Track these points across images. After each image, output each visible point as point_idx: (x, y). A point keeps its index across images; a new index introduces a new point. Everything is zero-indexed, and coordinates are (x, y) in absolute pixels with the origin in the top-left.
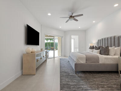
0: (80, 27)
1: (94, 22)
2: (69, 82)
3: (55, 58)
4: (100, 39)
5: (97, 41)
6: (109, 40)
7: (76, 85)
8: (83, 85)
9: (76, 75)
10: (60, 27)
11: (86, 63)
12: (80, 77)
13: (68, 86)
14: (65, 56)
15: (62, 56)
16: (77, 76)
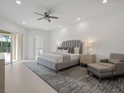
0: (46, 28)
1: (60, 26)
2: (58, 82)
3: (13, 63)
4: (65, 41)
5: (62, 43)
6: (72, 42)
7: (65, 82)
8: (70, 80)
9: (57, 74)
10: (24, 23)
11: (63, 61)
12: (62, 75)
13: (61, 85)
14: (26, 59)
15: (22, 60)
16: (59, 75)
